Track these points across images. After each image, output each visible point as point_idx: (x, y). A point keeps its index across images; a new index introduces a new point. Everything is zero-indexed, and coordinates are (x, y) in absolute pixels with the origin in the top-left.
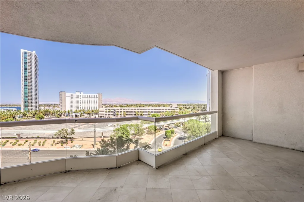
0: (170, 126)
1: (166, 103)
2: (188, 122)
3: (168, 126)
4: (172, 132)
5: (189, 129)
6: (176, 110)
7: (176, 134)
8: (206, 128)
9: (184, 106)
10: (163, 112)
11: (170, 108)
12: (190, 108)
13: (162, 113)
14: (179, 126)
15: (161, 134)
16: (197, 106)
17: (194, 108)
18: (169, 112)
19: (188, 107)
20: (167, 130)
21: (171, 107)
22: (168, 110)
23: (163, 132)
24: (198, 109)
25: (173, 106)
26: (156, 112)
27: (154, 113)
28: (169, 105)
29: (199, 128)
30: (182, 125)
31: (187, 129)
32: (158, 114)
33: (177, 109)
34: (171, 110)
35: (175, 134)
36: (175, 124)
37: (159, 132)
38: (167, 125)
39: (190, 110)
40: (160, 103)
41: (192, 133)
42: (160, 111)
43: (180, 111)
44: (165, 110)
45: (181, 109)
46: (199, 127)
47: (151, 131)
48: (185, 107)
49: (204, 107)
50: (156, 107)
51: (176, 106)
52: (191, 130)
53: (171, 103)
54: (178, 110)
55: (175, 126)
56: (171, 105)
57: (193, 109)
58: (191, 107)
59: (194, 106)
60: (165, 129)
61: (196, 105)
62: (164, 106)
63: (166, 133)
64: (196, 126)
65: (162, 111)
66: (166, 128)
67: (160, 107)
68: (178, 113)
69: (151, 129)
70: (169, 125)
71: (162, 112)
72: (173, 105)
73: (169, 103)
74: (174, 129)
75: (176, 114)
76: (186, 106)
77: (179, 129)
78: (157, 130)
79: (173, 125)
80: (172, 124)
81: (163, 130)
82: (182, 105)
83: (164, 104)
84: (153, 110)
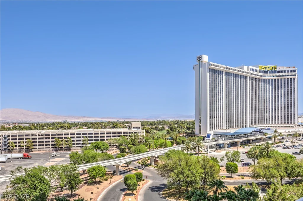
0: (131, 166)
1: (116, 120)
2: (167, 155)
3: (126, 165)
4: (139, 178)
5: (172, 170)
6: (139, 134)
7: (146, 180)
8: (202, 166)
9: (151, 124)
10: (114, 138)
11: (126, 130)
12: (164, 129)
13: (112, 141)
14: (149, 165)
15: (115, 182)
16: (176, 125)
17: (172, 129)
18: (125, 137)
19: (160, 127)
20: (127, 175)
21: (130, 128)
22: (124, 133)
23: (119, 179)
24: (179, 129)
25: (134, 125)
26: (99, 138)
27: (95, 140)
28: (123, 123)
29: (190, 166)
30: (153, 164)
31: (165, 170)
32: (104, 141)
33: (141, 130)
34: (130, 133)
35: (144, 180)
36: (140, 161)
37: (111, 178)
38: (125, 164)
39: (164, 132)
40: (103, 120)
41: (177, 176)
42: (107, 137)
43: (147, 136)
44: (117, 135)
45: (147, 132)
46: (189, 163)
47: (94, 177)
48: (154, 126)
49: (188, 126)
50: (97, 128)
51: (139, 125)
52: (176, 171)
53: (126, 120)
54: (144, 134)
55: (139, 165)
56: (127, 123)
57: (169, 130)
58: (165, 126)
59: (170, 125)
60: (122, 173)
61: (174, 122)
62: (114, 127)
63: (126, 179)
64: (183, 163)
65: (113, 136)
66: (124, 169)
67: (105, 128)
68: (143, 138)
69: (94, 173)
70: (129, 163)
71: (112, 138)
72: (133, 123)
73: (123, 120)
74: (140, 171)
75: (139, 140)
76: (155, 124)
77: (149, 171)
78: (105, 174)
79: (136, 163)
80: (134, 161)
81: (118, 174)
82: (149, 124)
83: (112, 123)
84: (93, 135)
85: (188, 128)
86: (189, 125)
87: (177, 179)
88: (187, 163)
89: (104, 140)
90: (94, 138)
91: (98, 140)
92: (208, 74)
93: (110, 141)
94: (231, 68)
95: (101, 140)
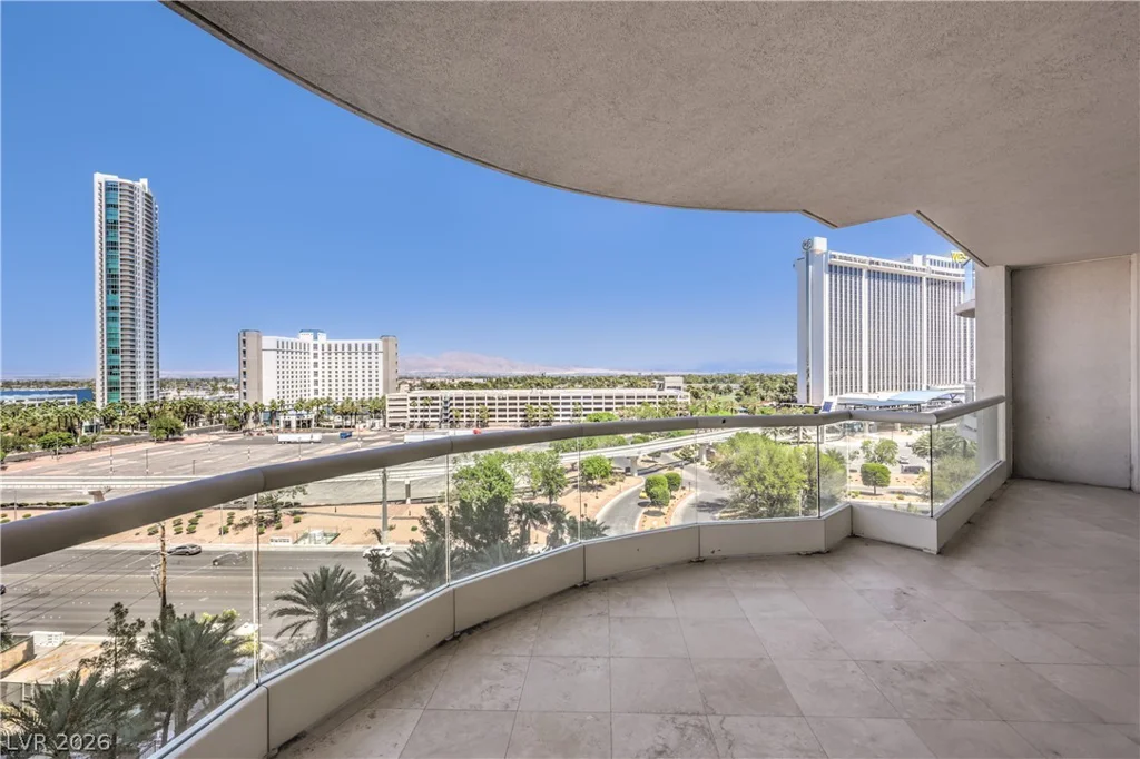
0: (660, 462)
1: (636, 373)
2: (732, 442)
3: (651, 459)
4: (674, 483)
5: (739, 472)
6: (678, 400)
7: (687, 488)
8: (805, 468)
9: (705, 381)
10: (629, 406)
11: (654, 392)
12: (731, 391)
13: (625, 411)
14: (698, 460)
15: (627, 488)
16: (758, 384)
17: (747, 392)
18: (652, 406)
19: (722, 386)
20: (651, 476)
21: (661, 387)
22: (649, 397)
23: (635, 483)
24: (763, 393)
25: (669, 381)
26: (603, 406)
27: (596, 409)
28: (649, 378)
29: (777, 466)
30: (704, 458)
31: (726, 471)
32: (611, 412)
33: (683, 393)
34: (660, 397)
35: (683, 488)
36: (678, 452)
37: (622, 481)
38: (649, 455)
39: (732, 397)
40: (612, 372)
41: (750, 485)
42: (617, 403)
43: (694, 404)
44: (636, 400)
45: (696, 395)
46: (776, 460)
47: (590, 476)
48: (710, 386)
49: (784, 385)
50: (601, 386)
51: (679, 382)
52: (748, 475)
53: (656, 374)
54: (689, 400)
55: (678, 459)
56: (656, 378)
57: (742, 393)
58: (733, 386)
59: (744, 383)
60: (642, 472)
61: (753, 378)
62: (632, 385)
63: (649, 484)
64: (763, 459)
65: (628, 403)
66: (647, 465)
67: (614, 386)
68: (687, 408)
69: (590, 469)
70: (657, 454)
71: (626, 406)
72: (666, 379)
73: (649, 374)
74: (677, 470)
75: (679, 412)
76: (713, 381)
77: (696, 472)
78: (612, 473)
79: (670, 455)
80: (667, 451)
81: (636, 475)
82: (700, 380)
83: (628, 377)
84: (592, 400)
85: (782, 390)
86: (786, 383)
87: (750, 490)
88: (771, 460)
89: (610, 409)
90: (593, 406)
91: (601, 409)
92: (826, 277)
93: (622, 413)
94: (880, 260)
95: (606, 409)
